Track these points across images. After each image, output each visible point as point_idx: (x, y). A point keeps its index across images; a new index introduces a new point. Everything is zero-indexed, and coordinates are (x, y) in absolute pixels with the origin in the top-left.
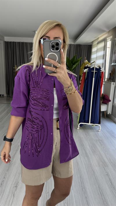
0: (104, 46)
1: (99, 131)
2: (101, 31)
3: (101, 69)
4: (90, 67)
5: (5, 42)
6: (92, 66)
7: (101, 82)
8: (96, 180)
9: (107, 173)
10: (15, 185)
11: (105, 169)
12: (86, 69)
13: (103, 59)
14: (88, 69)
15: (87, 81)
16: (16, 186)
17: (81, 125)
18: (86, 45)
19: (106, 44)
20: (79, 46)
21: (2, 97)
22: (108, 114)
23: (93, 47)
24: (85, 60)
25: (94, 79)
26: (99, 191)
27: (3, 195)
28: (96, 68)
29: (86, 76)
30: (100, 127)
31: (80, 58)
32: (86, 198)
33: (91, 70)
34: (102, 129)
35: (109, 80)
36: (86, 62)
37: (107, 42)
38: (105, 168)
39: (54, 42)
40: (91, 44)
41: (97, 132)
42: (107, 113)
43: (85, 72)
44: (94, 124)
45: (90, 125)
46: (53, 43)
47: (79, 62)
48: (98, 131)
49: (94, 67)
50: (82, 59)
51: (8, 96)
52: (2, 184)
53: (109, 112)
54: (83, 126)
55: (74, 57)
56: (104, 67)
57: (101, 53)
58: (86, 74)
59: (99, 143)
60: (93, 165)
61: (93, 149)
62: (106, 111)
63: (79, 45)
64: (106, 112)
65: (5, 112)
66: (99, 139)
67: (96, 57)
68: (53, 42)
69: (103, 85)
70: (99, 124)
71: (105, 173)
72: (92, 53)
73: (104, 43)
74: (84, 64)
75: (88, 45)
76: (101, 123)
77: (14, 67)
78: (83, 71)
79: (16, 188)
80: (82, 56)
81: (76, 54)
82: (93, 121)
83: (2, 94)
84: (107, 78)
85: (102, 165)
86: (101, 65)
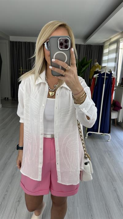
0: (117, 48)
1: (109, 141)
2: (113, 32)
3: (112, 75)
4: (100, 72)
5: (10, 41)
6: (102, 71)
7: (112, 88)
9: (114, 189)
12: (96, 74)
13: (115, 62)
14: (98, 74)
15: (96, 87)
16: (19, 201)
17: (89, 134)
18: (97, 46)
19: (118, 46)
20: (89, 46)
21: (6, 100)
22: (119, 121)
23: (105, 47)
24: (96, 62)
25: (104, 85)
26: (105, 209)
27: (5, 209)
28: (107, 73)
29: (96, 82)
30: (110, 137)
31: (90, 60)
32: (92, 216)
33: (101, 75)
35: (120, 85)
36: (97, 64)
37: (120, 44)
38: (113, 183)
40: (103, 44)
41: (106, 141)
43: (95, 78)
44: (103, 133)
45: (99, 134)
46: (61, 40)
47: (89, 64)
48: (108, 141)
49: (105, 73)
50: (92, 61)
51: (13, 100)
52: (4, 198)
53: (120, 120)
54: (91, 135)
55: (84, 59)
56: (116, 71)
57: (113, 56)
58: (97, 79)
59: (108, 155)
61: (101, 162)
64: (117, 119)
66: (108, 151)
67: (108, 60)
69: (114, 92)
70: (108, 133)
71: (112, 188)
72: (104, 55)
73: (116, 45)
74: (94, 67)
75: (99, 46)
76: (111, 132)
77: (19, 69)
78: (93, 77)
79: (19, 203)
80: (92, 58)
81: (86, 56)
82: (102, 130)
83: (7, 97)
84: (119, 83)
85: (110, 179)
86: (112, 70)
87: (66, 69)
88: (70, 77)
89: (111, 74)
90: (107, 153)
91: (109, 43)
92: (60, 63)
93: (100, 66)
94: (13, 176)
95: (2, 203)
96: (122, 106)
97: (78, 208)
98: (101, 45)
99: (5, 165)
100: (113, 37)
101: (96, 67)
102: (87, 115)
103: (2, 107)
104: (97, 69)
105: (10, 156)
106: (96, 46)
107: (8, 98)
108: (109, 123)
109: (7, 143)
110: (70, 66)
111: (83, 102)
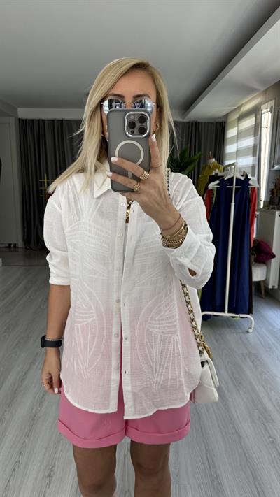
0: (255, 124)
1: (250, 330)
2: (247, 90)
3: (250, 182)
4: (222, 177)
5: (19, 119)
6: (227, 175)
7: (251, 211)
9: (271, 440)
10: (47, 473)
11: (266, 429)
12: (214, 181)
13: (254, 155)
14: (218, 182)
15: (216, 210)
16: (49, 476)
17: (205, 318)
18: (212, 123)
19: (259, 120)
21: (12, 249)
22: (270, 287)
23: (228, 126)
24: (210, 158)
25: (233, 204)
26: (253, 486)
28: (237, 179)
29: (214, 199)
30: (251, 323)
31: (198, 154)
33: (225, 183)
34: (257, 326)
35: (269, 206)
36: (214, 163)
37: (263, 116)
38: (268, 427)
39: (134, 113)
40: (224, 120)
41: (243, 333)
42: (268, 285)
43: (212, 190)
44: (237, 314)
45: (227, 317)
47: (196, 163)
48: (248, 332)
49: (233, 178)
50: (202, 157)
51: (26, 248)
52: (14, 470)
53: (273, 283)
54: (209, 320)
55: (183, 153)
56: (256, 175)
57: (249, 142)
58: (215, 193)
59: (250, 363)
61: (235, 379)
62: (264, 281)
63: (194, 124)
64: (266, 282)
65: (19, 287)
66: (250, 353)
67: (237, 151)
68: (132, 115)
69: (255, 220)
70: (249, 314)
71: (267, 438)
72: (227, 141)
73: (254, 118)
74: (207, 168)
75: (217, 123)
76: (254, 312)
77: (41, 179)
78: (206, 188)
79: (50, 480)
80: (202, 149)
81: (189, 145)
82: (235, 306)
83: (13, 242)
84: (264, 202)
85: (259, 417)
86: (248, 172)
87: (141, 178)
89: (247, 179)
90: (248, 360)
91: (235, 117)
92: (128, 165)
93: (221, 166)
94: (33, 419)
95: (9, 482)
96: (274, 251)
97: (188, 486)
98: (221, 120)
99: (15, 393)
100: (247, 103)
101: (211, 169)
102: (190, 268)
103: (4, 264)
104: (217, 170)
105: (26, 373)
106: (208, 123)
107: (15, 245)
108: (248, 290)
109: (17, 344)
110: (148, 172)
111: (181, 244)
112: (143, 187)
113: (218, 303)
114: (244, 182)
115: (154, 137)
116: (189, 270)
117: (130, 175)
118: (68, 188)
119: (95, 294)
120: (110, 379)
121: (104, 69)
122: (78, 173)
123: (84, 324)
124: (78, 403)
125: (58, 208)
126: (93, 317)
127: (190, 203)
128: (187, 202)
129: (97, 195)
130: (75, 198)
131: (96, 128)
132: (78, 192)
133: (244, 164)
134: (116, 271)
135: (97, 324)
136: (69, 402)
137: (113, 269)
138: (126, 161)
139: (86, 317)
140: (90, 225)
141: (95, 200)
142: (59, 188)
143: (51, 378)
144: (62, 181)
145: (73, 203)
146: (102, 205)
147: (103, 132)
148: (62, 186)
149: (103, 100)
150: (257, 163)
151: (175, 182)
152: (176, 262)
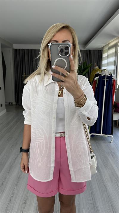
0: (115, 52)
1: (112, 142)
2: (112, 37)
3: (113, 77)
4: (101, 75)
6: (103, 74)
7: (113, 90)
8: (109, 197)
10: (24, 202)
12: (97, 77)
13: (115, 65)
14: (98, 77)
15: (97, 90)
16: (25, 203)
17: (92, 136)
21: (11, 105)
23: (103, 52)
24: (95, 66)
25: (105, 87)
28: (107, 76)
29: (97, 84)
30: (112, 138)
31: (90, 64)
33: (102, 78)
34: (115, 140)
36: (97, 68)
39: (63, 46)
40: (102, 49)
41: (109, 143)
43: (96, 81)
44: (106, 135)
45: (102, 136)
47: (89, 68)
48: (111, 142)
49: (105, 75)
50: (92, 66)
51: (17, 105)
52: (10, 200)
54: (94, 137)
55: (84, 63)
56: (115, 74)
57: (112, 59)
58: (97, 82)
59: (111, 156)
60: (106, 180)
61: (105, 163)
62: (118, 120)
63: (89, 51)
65: (14, 121)
66: (111, 152)
67: (107, 63)
69: (115, 94)
70: (111, 135)
72: (103, 59)
73: (115, 49)
74: (94, 71)
75: (98, 50)
76: (113, 134)
78: (94, 79)
79: (25, 205)
80: (92, 62)
81: (86, 61)
82: (105, 131)
83: (11, 102)
85: (115, 180)
86: (112, 72)
87: (66, 75)
88: (69, 83)
89: (111, 76)
90: (110, 154)
91: (107, 48)
92: (60, 69)
93: (100, 69)
94: (19, 178)
95: (8, 205)
97: (83, 209)
98: (100, 50)
100: (112, 42)
101: (96, 71)
102: (88, 117)
103: (7, 111)
104: (98, 72)
105: (16, 159)
106: (95, 51)
107: (12, 103)
108: (111, 124)
109: (12, 146)
110: (69, 72)
111: (83, 105)
112: (66, 79)
113: (98, 130)
114: (110, 77)
115: (71, 57)
116: (87, 117)
117: (61, 74)
118: (33, 82)
119: (44, 129)
120: (50, 166)
121: (50, 28)
122: (38, 75)
123: (40, 142)
124: (36, 178)
125: (28, 91)
126: (43, 139)
127: (87, 88)
128: (86, 88)
129: (45, 85)
130: (36, 86)
131: (45, 55)
132: (38, 84)
133: (110, 69)
134: (53, 119)
135: (45, 143)
136: (32, 177)
137: (52, 118)
138: (59, 67)
139: (40, 140)
140: (42, 98)
141: (45, 87)
142: (29, 82)
143: (24, 166)
144: (30, 79)
145: (35, 88)
146: (48, 89)
147: (49, 57)
148: (30, 81)
149: (49, 43)
150: (116, 68)
151: (80, 79)
152: (81, 114)
